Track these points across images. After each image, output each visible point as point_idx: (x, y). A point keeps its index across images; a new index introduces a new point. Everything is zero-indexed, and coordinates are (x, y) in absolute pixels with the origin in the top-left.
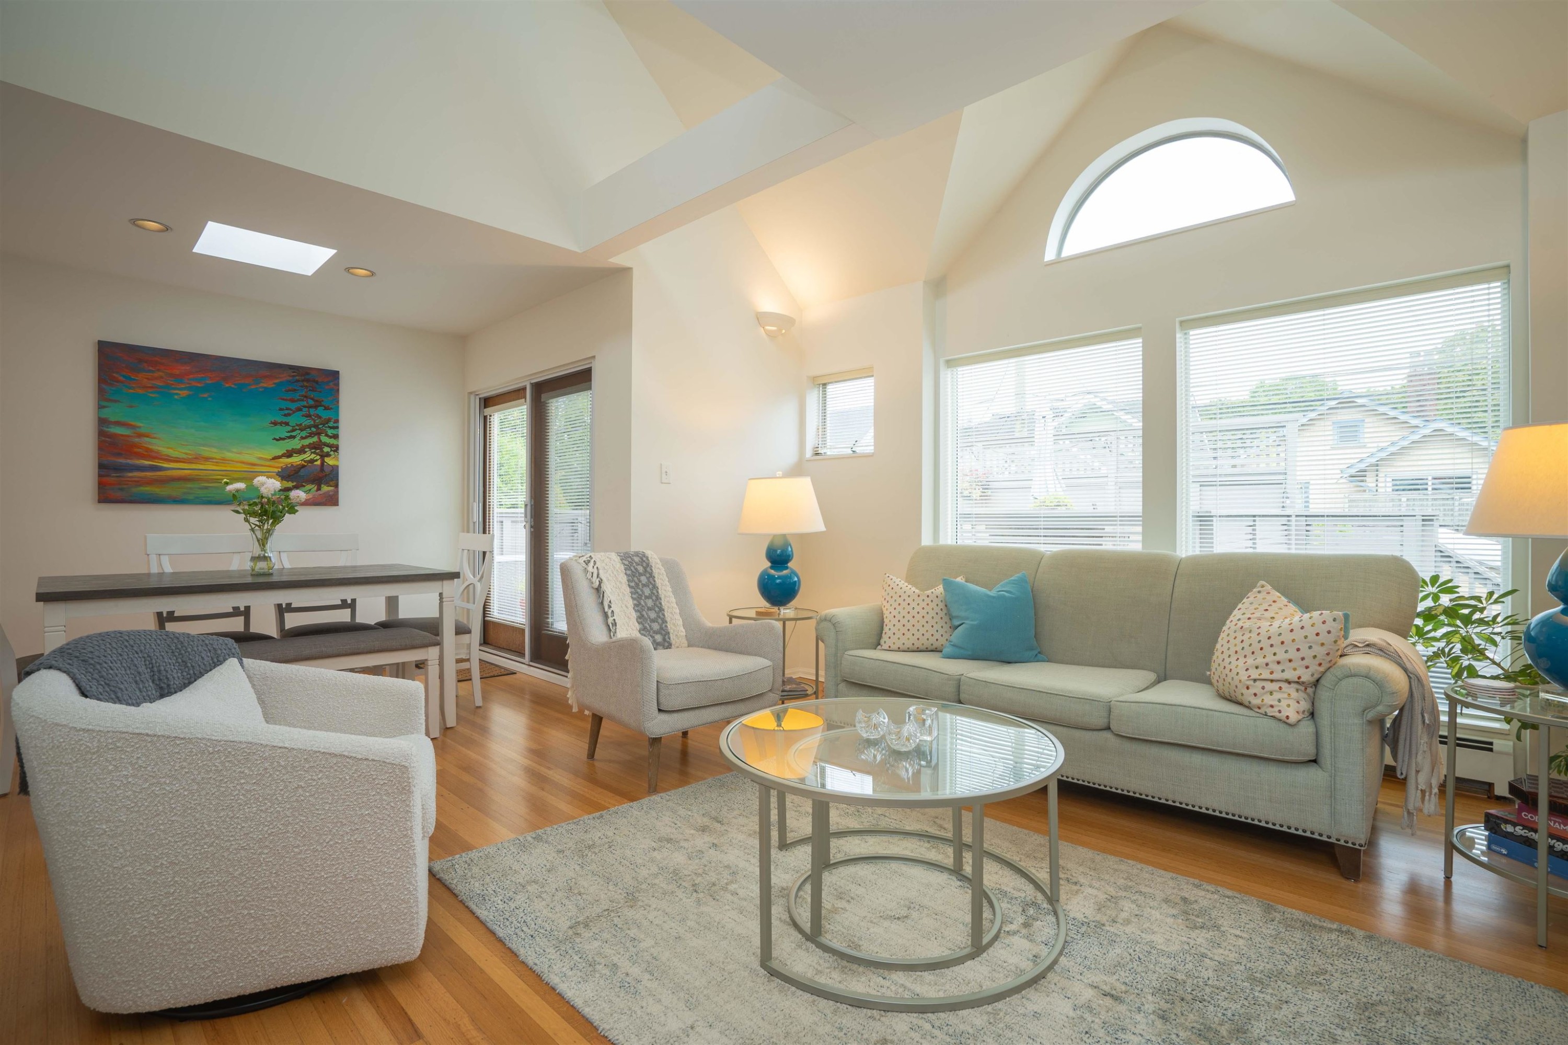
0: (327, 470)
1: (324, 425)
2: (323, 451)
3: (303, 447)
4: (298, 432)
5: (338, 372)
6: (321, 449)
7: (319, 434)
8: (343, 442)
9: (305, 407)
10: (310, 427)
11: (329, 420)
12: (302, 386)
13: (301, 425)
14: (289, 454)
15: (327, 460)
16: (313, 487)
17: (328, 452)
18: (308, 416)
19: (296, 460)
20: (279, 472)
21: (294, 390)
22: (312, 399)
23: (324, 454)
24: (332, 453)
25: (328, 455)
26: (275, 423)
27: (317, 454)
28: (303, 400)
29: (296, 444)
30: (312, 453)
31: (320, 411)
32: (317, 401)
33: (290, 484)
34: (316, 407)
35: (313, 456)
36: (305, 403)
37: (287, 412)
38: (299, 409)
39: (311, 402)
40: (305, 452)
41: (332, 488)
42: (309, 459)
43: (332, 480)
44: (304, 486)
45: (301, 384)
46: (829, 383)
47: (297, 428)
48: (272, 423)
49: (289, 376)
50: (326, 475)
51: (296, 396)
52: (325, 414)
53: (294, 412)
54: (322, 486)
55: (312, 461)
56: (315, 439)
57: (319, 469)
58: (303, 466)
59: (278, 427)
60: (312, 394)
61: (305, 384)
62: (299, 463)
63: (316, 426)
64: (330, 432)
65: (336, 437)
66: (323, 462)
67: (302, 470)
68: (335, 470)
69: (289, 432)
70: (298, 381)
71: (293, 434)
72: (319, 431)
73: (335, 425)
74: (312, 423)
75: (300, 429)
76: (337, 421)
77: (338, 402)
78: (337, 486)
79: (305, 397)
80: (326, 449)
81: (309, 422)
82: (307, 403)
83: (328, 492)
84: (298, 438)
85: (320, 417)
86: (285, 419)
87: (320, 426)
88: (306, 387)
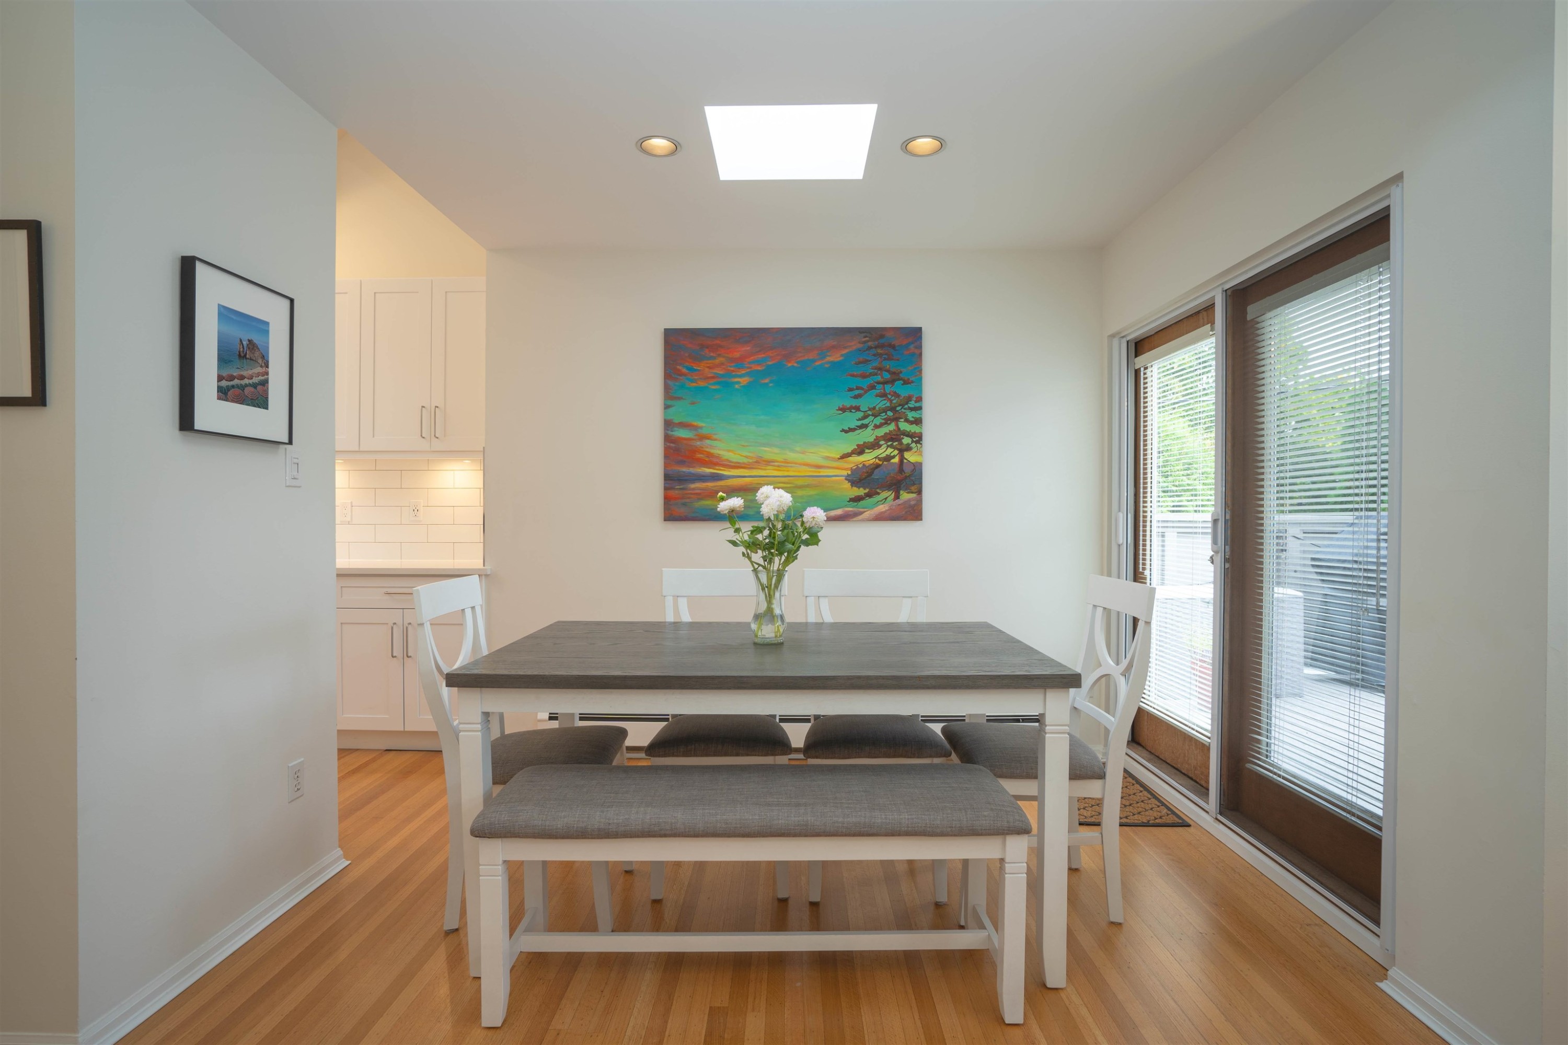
0: (907, 470)
1: (902, 406)
2: (901, 443)
3: (878, 439)
4: (871, 418)
5: (920, 329)
6: (900, 440)
7: (896, 420)
8: (929, 430)
9: (878, 383)
10: (885, 411)
11: (909, 398)
12: (874, 355)
13: (874, 408)
14: (860, 450)
15: (907, 455)
16: (888, 494)
17: (908, 445)
18: (883, 395)
19: (869, 458)
20: (848, 475)
21: (865, 362)
22: (888, 371)
23: (904, 447)
24: (913, 445)
25: (908, 448)
26: (843, 409)
27: (895, 448)
28: (876, 374)
29: (868, 436)
30: (888, 446)
31: (899, 388)
32: (894, 373)
33: (861, 492)
34: (892, 382)
35: (890, 450)
36: (879, 378)
37: (857, 392)
38: (872, 387)
39: (887, 376)
40: (879, 446)
41: (913, 496)
42: (884, 455)
43: (914, 484)
44: (878, 494)
45: (873, 351)
47: (870, 413)
48: (840, 409)
49: (859, 343)
50: (906, 477)
51: (868, 369)
52: (904, 391)
53: (866, 392)
54: (901, 492)
55: (888, 458)
56: (892, 427)
57: (897, 468)
58: (878, 466)
59: (847, 414)
60: (887, 364)
61: (880, 351)
62: (871, 462)
63: (893, 409)
64: (911, 415)
65: (918, 422)
66: (902, 458)
67: (877, 471)
68: (917, 469)
69: (860, 420)
70: (870, 348)
71: (865, 422)
72: (897, 415)
73: (917, 405)
74: (888, 404)
75: (872, 415)
76: (919, 399)
77: (920, 371)
78: (919, 492)
79: (880, 369)
80: (906, 440)
81: (884, 404)
82: (882, 377)
83: (909, 500)
84: (871, 427)
85: (897, 395)
86: (854, 403)
87: (898, 408)
88: (880, 355)
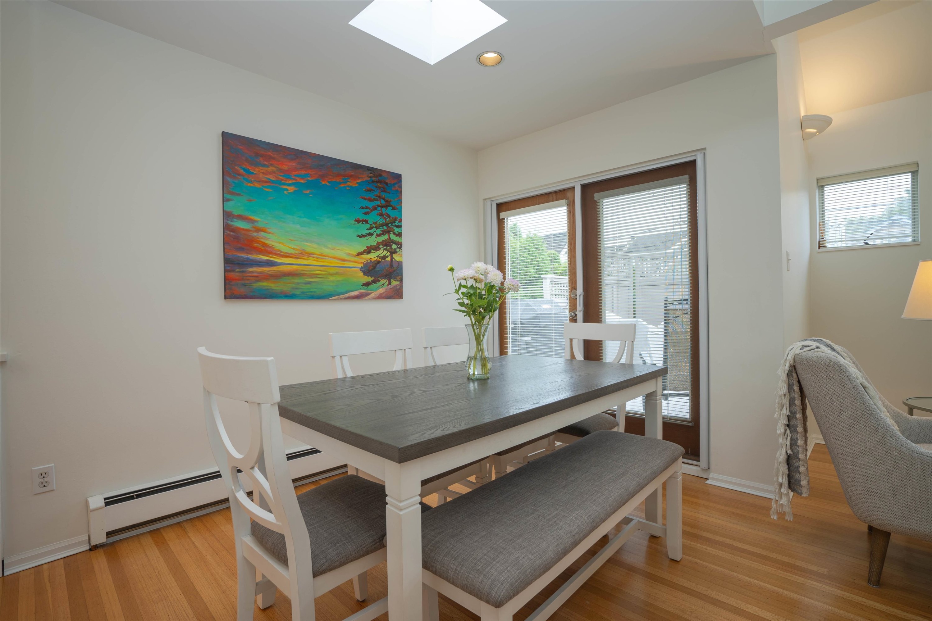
0: (395, 265)
1: (392, 223)
2: (391, 248)
3: (378, 244)
4: (375, 229)
5: (400, 175)
6: (390, 246)
7: (388, 232)
8: (405, 240)
9: (379, 206)
10: (382, 225)
11: (395, 219)
12: (376, 187)
13: (376, 223)
14: (368, 251)
15: (395, 256)
16: (384, 281)
17: (395, 249)
18: (381, 215)
19: (373, 256)
20: (362, 267)
21: (371, 190)
22: (384, 199)
23: (393, 251)
24: (398, 250)
25: (395, 252)
26: (358, 221)
27: (388, 251)
28: (377, 200)
29: (373, 241)
30: (384, 249)
31: (389, 211)
32: (386, 201)
33: (369, 279)
34: (386, 207)
35: (385, 252)
36: (378, 203)
37: (366, 210)
38: (375, 208)
39: (383, 202)
40: (380, 249)
41: (398, 283)
42: (382, 255)
43: (399, 275)
44: (379, 281)
45: (375, 184)
46: (825, 185)
47: (374, 225)
48: (356, 221)
49: (368, 176)
50: (394, 270)
51: (372, 195)
52: (393, 214)
53: (372, 211)
54: (392, 280)
55: (384, 257)
56: (386, 237)
57: (389, 264)
58: (379, 262)
59: (360, 224)
60: (383, 194)
61: (379, 185)
62: (375, 259)
63: (387, 225)
64: (397, 230)
65: (400, 235)
66: (392, 258)
67: (378, 265)
68: (400, 264)
69: (368, 229)
70: (374, 182)
71: (371, 231)
72: (389, 229)
73: (400, 224)
74: (384, 221)
75: (375, 227)
76: (400, 221)
77: (401, 202)
78: (401, 281)
79: (379, 197)
80: (394, 246)
81: (381, 221)
82: (381, 203)
83: (396, 286)
84: (375, 235)
85: (389, 216)
86: (365, 217)
87: (390, 225)
88: (380, 188)
